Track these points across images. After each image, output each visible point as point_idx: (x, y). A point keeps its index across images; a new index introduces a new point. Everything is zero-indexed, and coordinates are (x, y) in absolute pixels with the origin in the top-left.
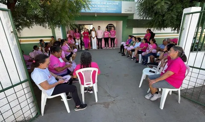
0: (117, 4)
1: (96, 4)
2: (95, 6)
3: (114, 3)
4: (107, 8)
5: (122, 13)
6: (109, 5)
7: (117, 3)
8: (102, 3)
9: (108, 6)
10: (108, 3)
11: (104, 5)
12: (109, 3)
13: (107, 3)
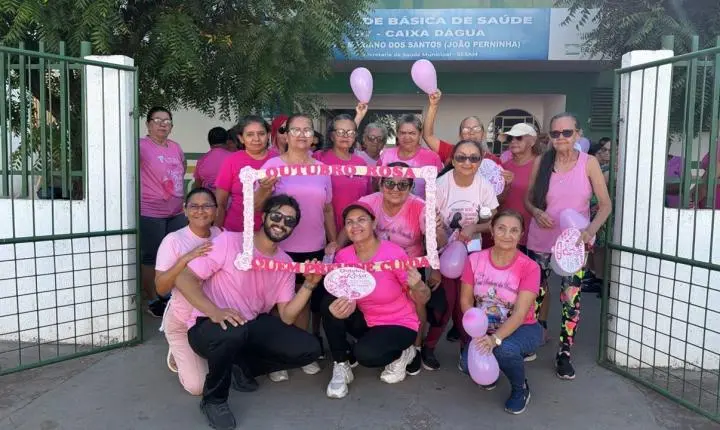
0: (527, 20)
1: (425, 26)
2: (425, 33)
3: (513, 19)
4: (476, 38)
5: (550, 58)
6: (484, 27)
7: (525, 16)
8: (454, 19)
9: (481, 33)
10: (482, 21)
11: (463, 26)
12: (488, 19)
13: (475, 21)
